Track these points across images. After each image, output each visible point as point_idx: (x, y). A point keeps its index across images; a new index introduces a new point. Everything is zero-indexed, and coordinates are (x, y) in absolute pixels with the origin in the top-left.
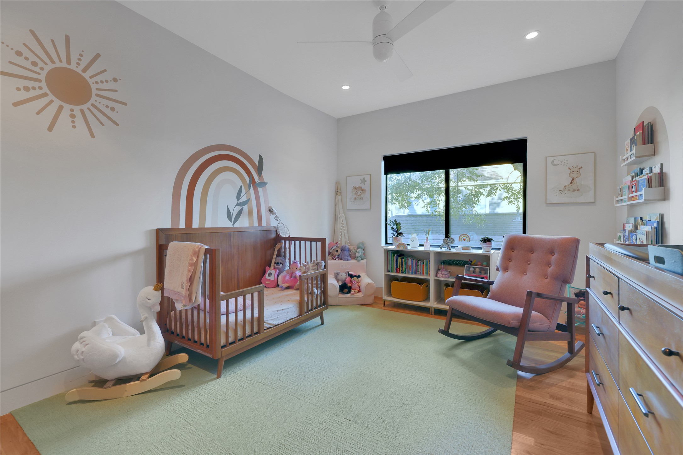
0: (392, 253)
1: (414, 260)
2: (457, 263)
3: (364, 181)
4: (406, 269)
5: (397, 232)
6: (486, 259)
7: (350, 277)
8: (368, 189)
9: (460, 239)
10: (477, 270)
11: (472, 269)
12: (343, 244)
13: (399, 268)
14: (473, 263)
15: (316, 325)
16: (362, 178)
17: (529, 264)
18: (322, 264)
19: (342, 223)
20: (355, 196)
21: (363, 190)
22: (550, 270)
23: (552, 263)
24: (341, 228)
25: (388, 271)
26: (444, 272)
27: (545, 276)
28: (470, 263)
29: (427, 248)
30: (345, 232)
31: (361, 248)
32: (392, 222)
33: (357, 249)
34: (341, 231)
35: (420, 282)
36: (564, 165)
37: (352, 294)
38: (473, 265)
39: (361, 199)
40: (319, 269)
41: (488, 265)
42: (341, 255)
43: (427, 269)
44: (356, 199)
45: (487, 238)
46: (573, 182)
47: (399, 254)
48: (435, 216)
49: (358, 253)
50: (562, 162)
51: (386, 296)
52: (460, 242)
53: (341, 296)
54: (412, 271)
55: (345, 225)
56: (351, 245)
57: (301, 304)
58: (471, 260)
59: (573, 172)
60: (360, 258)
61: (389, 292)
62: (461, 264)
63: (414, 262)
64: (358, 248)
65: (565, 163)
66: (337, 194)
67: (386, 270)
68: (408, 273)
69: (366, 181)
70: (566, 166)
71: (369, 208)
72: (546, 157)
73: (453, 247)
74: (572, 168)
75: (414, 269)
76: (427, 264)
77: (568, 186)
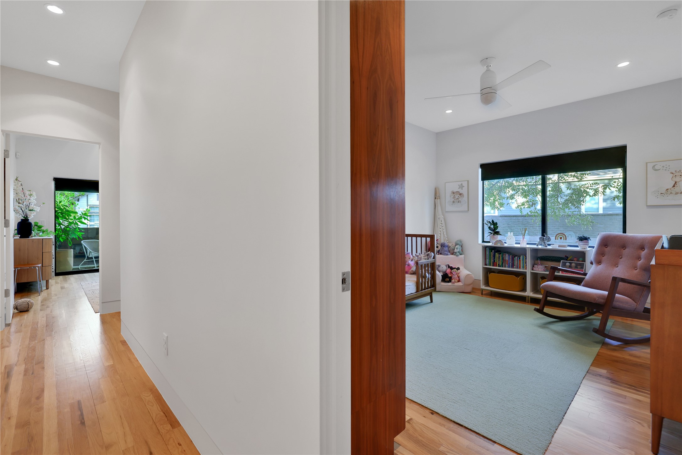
0: (489, 249)
1: (511, 256)
2: (553, 259)
3: (461, 186)
4: (503, 263)
5: (494, 231)
6: (582, 255)
7: (450, 269)
8: (465, 194)
9: (557, 237)
10: (573, 265)
11: (568, 264)
12: (442, 241)
13: (496, 262)
14: (569, 259)
15: (427, 303)
16: (460, 184)
17: (621, 258)
18: (432, 255)
19: (441, 223)
20: (453, 200)
21: (460, 194)
22: (640, 263)
23: (642, 257)
24: (441, 227)
25: (486, 265)
26: (540, 266)
27: (635, 268)
28: (566, 258)
29: (524, 245)
30: (444, 231)
31: (459, 245)
32: (490, 222)
33: (456, 246)
34: (440, 230)
35: (517, 274)
36: (666, 170)
37: (453, 283)
38: (569, 261)
39: (459, 202)
40: (429, 259)
41: (584, 261)
42: (441, 250)
43: (523, 263)
44: (454, 202)
45: (584, 237)
46: (675, 185)
47: (496, 250)
48: (531, 216)
49: (457, 249)
50: (663, 167)
51: (484, 286)
52: (557, 240)
53: (443, 284)
54: (509, 265)
55: (444, 225)
56: (449, 242)
57: (417, 284)
58: (567, 256)
59: (676, 176)
60: (458, 254)
61: (487, 283)
62: (558, 260)
63: (511, 257)
64: (456, 244)
65: (667, 168)
66: (436, 198)
67: (484, 264)
68: (505, 267)
69: (464, 187)
70: (669, 170)
71: (467, 210)
72: (647, 163)
73: (549, 245)
74: (674, 172)
75: (511, 264)
76: (523, 259)
77: (671, 189)
